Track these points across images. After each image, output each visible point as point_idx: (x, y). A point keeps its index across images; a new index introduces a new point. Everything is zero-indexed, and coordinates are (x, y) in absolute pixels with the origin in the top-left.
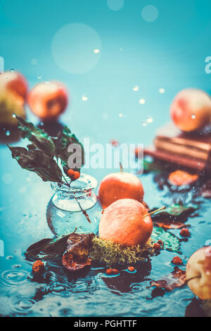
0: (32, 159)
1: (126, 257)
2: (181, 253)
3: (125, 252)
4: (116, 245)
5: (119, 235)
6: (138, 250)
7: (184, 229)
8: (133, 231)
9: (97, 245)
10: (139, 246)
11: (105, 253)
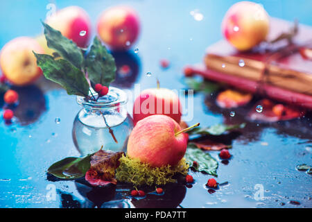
0: (58, 69)
1: (155, 178)
2: (216, 176)
3: (154, 172)
4: (144, 165)
5: (148, 153)
6: (169, 171)
7: (224, 150)
8: (163, 149)
9: (124, 164)
10: (169, 166)
11: (132, 173)
